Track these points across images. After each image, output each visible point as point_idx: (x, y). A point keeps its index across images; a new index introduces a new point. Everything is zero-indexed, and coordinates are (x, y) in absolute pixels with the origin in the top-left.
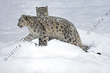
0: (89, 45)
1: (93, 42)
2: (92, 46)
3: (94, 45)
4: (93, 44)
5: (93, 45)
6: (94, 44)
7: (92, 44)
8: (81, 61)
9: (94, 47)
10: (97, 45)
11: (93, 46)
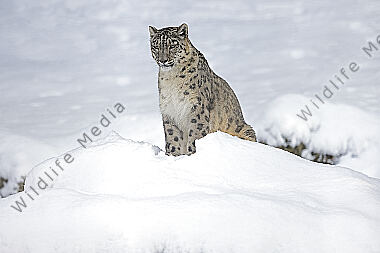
0: (335, 152)
1: (349, 141)
2: (345, 154)
3: (351, 150)
4: (348, 146)
5: (348, 150)
6: (351, 147)
7: (345, 148)
8: (313, 209)
9: (353, 156)
10: (364, 150)
11: (350, 154)
